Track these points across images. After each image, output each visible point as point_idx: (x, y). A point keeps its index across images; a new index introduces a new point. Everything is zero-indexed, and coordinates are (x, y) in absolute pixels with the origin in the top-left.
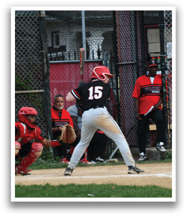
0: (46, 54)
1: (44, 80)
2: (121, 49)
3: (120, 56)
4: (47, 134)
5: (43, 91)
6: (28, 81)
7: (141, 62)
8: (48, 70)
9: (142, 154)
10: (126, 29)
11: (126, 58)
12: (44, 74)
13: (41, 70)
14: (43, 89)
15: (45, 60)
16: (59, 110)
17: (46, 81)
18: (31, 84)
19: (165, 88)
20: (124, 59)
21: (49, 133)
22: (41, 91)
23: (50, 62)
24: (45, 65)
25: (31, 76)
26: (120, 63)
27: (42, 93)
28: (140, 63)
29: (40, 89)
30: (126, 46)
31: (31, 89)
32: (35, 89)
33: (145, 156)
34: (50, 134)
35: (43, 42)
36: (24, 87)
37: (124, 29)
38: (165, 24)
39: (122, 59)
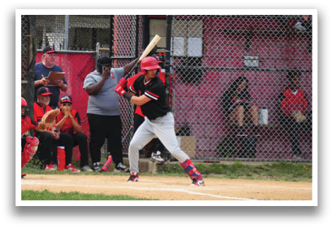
0: (33, 39)
1: (28, 70)
2: (118, 40)
3: (116, 49)
5: (26, 82)
8: (33, 58)
11: (123, 52)
12: (28, 62)
14: (26, 80)
15: (31, 46)
16: (43, 105)
17: (31, 71)
19: (169, 89)
20: (120, 52)
22: (24, 82)
24: (31, 52)
26: (115, 57)
27: (26, 84)
30: (124, 37)
35: (31, 25)
39: (118, 52)
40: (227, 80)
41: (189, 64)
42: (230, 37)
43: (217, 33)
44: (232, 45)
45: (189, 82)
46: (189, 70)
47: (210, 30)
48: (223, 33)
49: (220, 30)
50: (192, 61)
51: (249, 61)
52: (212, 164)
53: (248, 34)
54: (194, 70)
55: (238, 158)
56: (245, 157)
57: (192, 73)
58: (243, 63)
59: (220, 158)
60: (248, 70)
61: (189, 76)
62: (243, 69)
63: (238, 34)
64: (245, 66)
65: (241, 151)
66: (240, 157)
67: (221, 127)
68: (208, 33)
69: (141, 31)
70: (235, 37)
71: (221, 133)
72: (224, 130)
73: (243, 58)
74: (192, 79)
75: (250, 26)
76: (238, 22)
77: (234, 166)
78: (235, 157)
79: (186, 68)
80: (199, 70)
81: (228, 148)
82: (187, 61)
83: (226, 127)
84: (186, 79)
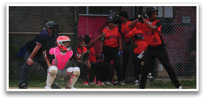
0: (77, 8)
1: (74, 27)
4: (74, 64)
5: (73, 34)
6: (63, 26)
8: (77, 19)
9: (137, 81)
13: (73, 19)
14: (73, 32)
15: (76, 12)
17: (76, 27)
18: (65, 28)
21: (75, 62)
22: (72, 33)
23: (80, 15)
24: (76, 16)
25: (65, 23)
27: (73, 35)
29: (71, 32)
31: (66, 32)
32: (68, 32)
33: (139, 83)
34: (76, 64)
36: (61, 31)
41: (168, 22)
45: (167, 33)
46: (168, 26)
50: (169, 21)
54: (170, 26)
57: (169, 27)
61: (167, 29)
74: (169, 31)
79: (166, 25)
80: (173, 26)
81: (191, 71)
82: (166, 20)
83: (187, 59)
84: (166, 31)
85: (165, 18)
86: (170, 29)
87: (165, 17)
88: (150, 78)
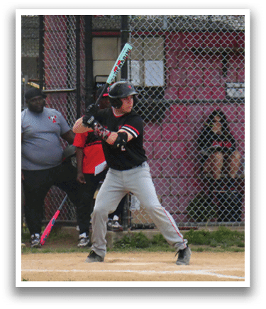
2: (50, 68)
3: (49, 79)
7: (84, 89)
10: (62, 36)
11: (59, 83)
20: (55, 83)
26: (49, 90)
28: (82, 90)
30: (60, 63)
37: (57, 36)
38: (130, 30)
39: (51, 83)
40: (198, 117)
41: (153, 97)
42: (207, 58)
43: (190, 53)
44: (204, 69)
45: (154, 121)
46: (154, 105)
47: (180, 49)
48: (197, 54)
49: (193, 50)
50: (157, 93)
51: (234, 90)
52: (188, 231)
53: (231, 54)
54: (161, 105)
55: (223, 223)
56: (233, 220)
57: (157, 109)
58: (226, 93)
59: (199, 224)
60: (232, 102)
61: (153, 113)
62: (225, 102)
63: (217, 54)
64: (229, 98)
65: (226, 213)
66: (226, 220)
67: (192, 181)
68: (177, 53)
69: (83, 54)
70: (214, 58)
71: (192, 189)
72: (195, 185)
73: (226, 86)
74: (157, 117)
75: (234, 42)
76: (217, 38)
77: (218, 233)
78: (219, 220)
79: (150, 102)
80: (167, 105)
81: (209, 209)
82: (150, 93)
83: (199, 181)
84: (150, 117)
85: (147, 89)
86: (161, 113)
87: (148, 84)
88: (114, 228)
